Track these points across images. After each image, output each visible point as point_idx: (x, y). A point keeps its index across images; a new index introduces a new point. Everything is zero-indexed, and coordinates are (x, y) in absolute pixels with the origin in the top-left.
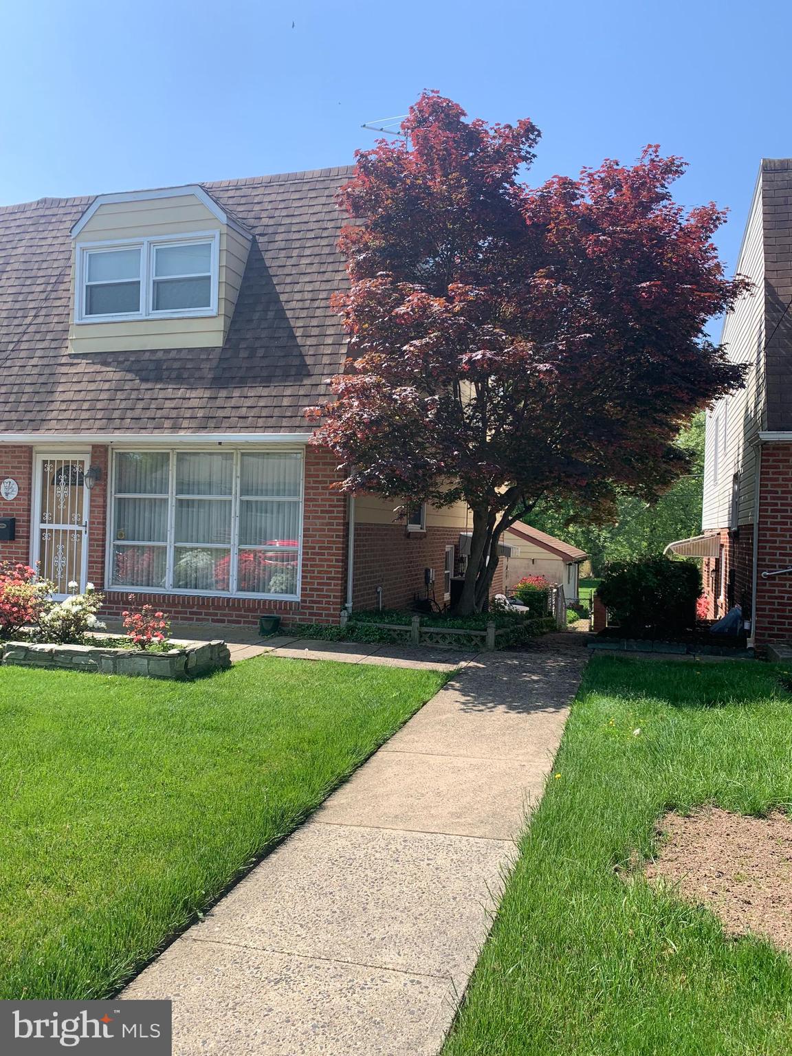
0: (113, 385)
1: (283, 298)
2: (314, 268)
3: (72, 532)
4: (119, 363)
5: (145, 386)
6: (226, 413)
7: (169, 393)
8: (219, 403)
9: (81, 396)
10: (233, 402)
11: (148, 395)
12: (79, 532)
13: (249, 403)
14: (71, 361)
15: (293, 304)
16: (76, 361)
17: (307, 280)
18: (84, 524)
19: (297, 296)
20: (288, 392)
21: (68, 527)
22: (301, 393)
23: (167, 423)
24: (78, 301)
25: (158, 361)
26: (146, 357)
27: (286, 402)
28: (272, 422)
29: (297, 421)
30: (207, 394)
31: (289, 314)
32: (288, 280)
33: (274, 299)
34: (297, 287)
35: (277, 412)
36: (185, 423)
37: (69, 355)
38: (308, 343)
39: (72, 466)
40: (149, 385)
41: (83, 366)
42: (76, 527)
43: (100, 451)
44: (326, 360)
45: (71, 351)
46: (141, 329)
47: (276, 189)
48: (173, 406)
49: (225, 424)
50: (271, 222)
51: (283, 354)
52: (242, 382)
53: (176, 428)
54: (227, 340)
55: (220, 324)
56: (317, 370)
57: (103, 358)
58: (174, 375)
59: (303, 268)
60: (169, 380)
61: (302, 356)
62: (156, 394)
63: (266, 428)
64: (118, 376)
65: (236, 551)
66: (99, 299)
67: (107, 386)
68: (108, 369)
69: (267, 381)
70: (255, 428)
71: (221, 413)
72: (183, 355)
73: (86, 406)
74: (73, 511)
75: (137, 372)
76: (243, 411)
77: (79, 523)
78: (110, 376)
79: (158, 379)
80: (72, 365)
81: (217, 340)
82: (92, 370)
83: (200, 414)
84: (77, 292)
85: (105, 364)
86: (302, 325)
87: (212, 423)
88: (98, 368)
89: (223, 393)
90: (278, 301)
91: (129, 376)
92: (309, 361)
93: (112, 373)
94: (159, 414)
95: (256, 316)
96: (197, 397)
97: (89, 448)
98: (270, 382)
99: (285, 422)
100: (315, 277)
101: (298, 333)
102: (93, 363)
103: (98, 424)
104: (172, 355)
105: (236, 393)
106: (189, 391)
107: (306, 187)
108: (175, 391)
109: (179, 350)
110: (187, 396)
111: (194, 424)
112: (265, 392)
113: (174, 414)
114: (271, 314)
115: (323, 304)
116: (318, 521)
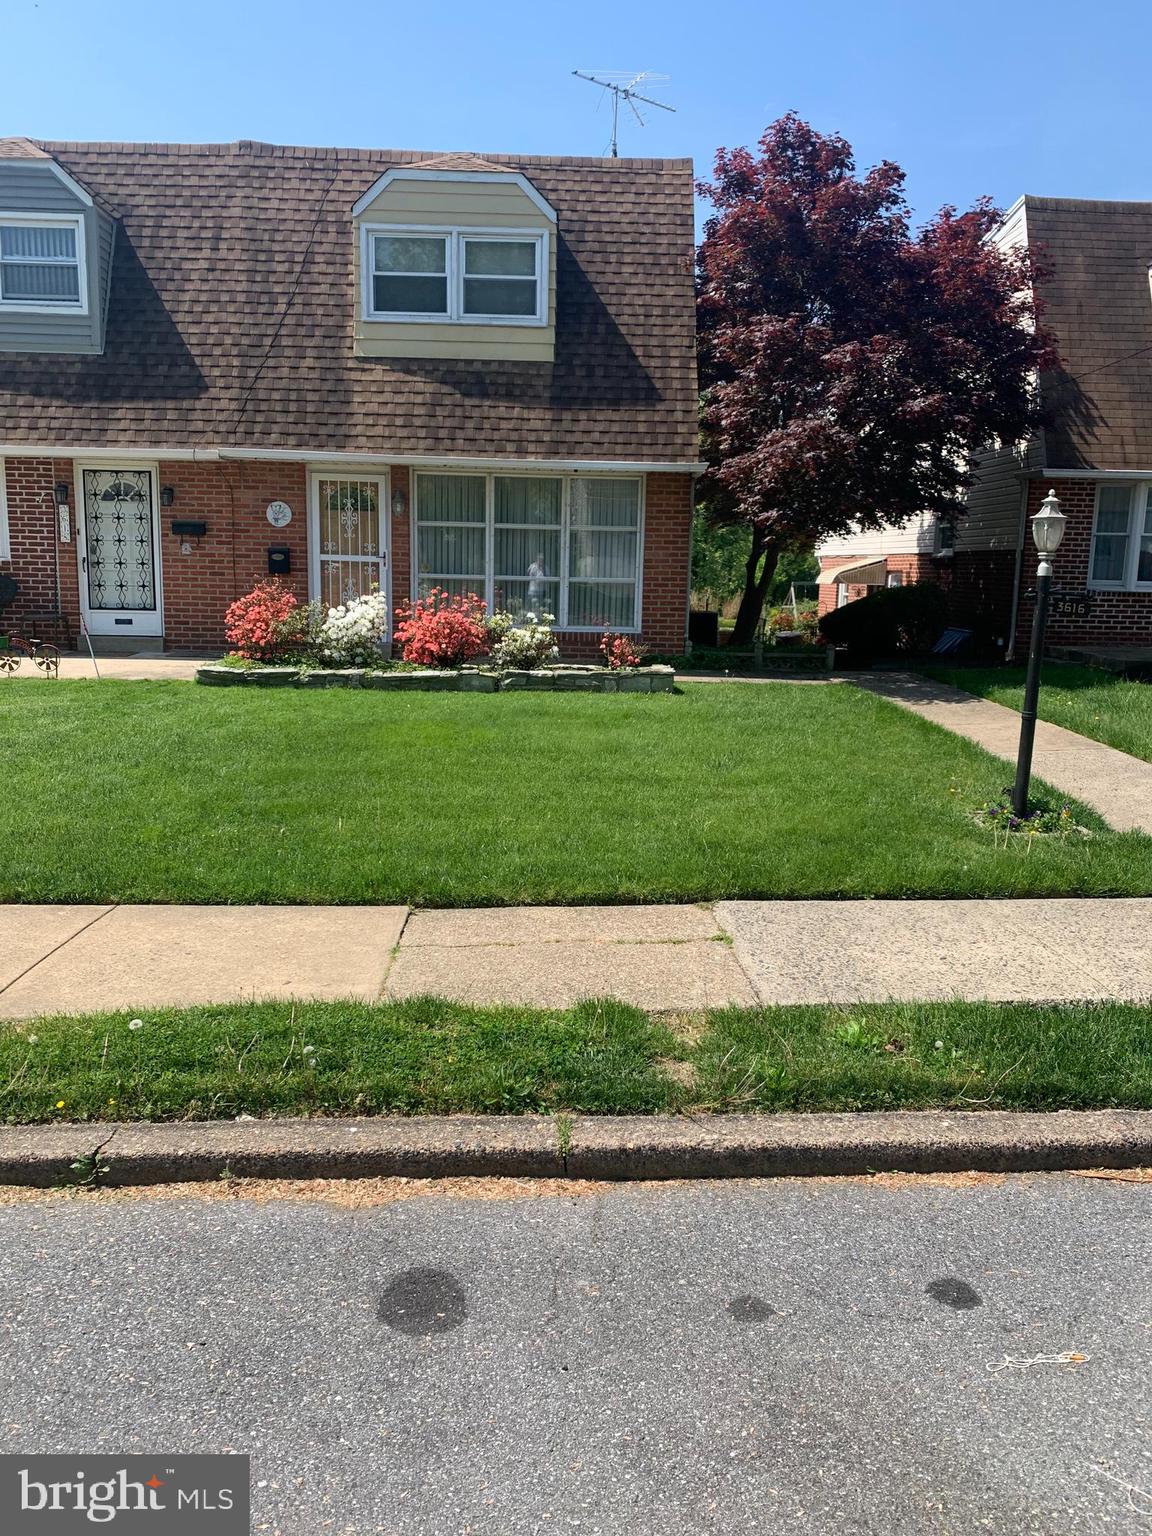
0: (428, 398)
1: (612, 310)
2: (640, 279)
3: (365, 564)
4: (428, 373)
5: (468, 402)
6: (577, 437)
7: (502, 411)
8: (566, 425)
9: (388, 409)
10: (582, 426)
11: (476, 413)
12: (376, 565)
13: (601, 427)
14: (361, 365)
15: (625, 319)
16: (367, 366)
17: (635, 292)
18: (381, 554)
19: (628, 310)
20: (642, 417)
21: (360, 559)
22: (657, 419)
23: (510, 447)
24: (364, 294)
25: (477, 374)
26: (461, 366)
27: (642, 428)
28: (631, 449)
29: (659, 449)
30: (549, 415)
31: (623, 330)
32: (612, 290)
33: (601, 311)
34: (626, 300)
35: (634, 439)
36: (531, 448)
37: (357, 358)
38: (653, 364)
39: (362, 491)
40: (475, 401)
41: (378, 373)
42: (371, 559)
43: (399, 474)
44: (676, 384)
45: (358, 352)
46: (452, 334)
47: (569, 176)
48: (510, 427)
49: (579, 449)
50: (575, 217)
51: (626, 375)
52: (586, 403)
53: (521, 452)
54: (557, 354)
55: (550, 336)
56: (669, 394)
57: (406, 365)
58: (502, 391)
59: (626, 278)
60: (497, 396)
61: (648, 378)
62: (486, 411)
63: (626, 456)
64: (430, 388)
65: (567, 584)
66: (391, 294)
67: (419, 399)
68: (415, 379)
69: (615, 403)
70: (614, 455)
71: (569, 438)
72: (508, 368)
73: (399, 421)
74: (365, 540)
75: (456, 385)
76: (596, 436)
77: (376, 554)
78: (420, 387)
79: (484, 395)
80: (363, 370)
81: (547, 354)
82: (393, 379)
83: (547, 437)
84: (363, 282)
85: (408, 372)
86: (639, 343)
87: (563, 449)
88: (402, 376)
89: (567, 416)
90: (606, 314)
91: (445, 389)
92: (658, 384)
93: (419, 382)
94: (496, 435)
95: (585, 329)
96: (538, 418)
97: (388, 469)
98: (619, 405)
99: (646, 450)
100: (644, 290)
101: (639, 352)
102: (393, 371)
103: (422, 444)
104: (494, 367)
105: (583, 416)
106: (525, 411)
107: (607, 179)
108: (510, 410)
109: (501, 363)
110: (525, 416)
111: (542, 448)
112: (615, 416)
113: (514, 436)
114: (601, 329)
115: (659, 321)
116: (661, 552)
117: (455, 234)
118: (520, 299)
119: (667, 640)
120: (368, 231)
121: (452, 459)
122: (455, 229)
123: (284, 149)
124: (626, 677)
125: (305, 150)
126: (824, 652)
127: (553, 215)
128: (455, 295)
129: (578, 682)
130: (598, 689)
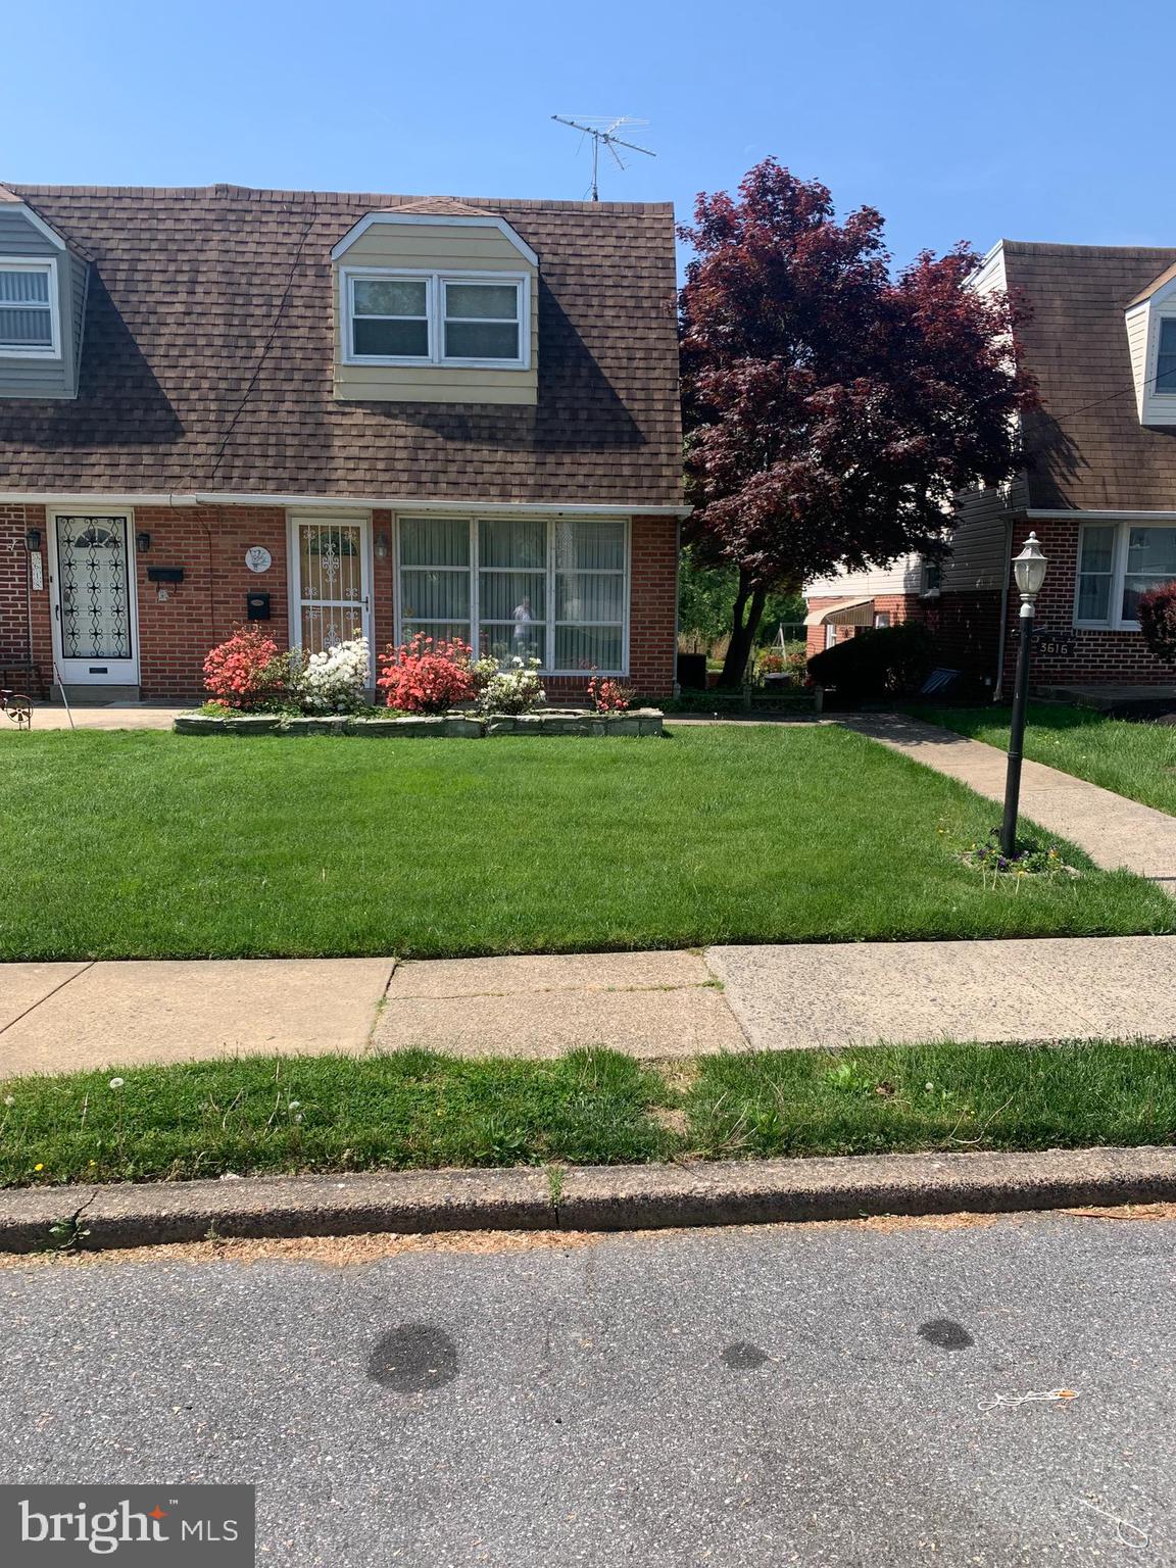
0: (410, 442)
1: (594, 353)
2: (622, 322)
3: (347, 609)
4: (409, 416)
5: (450, 445)
6: (562, 480)
7: (485, 455)
8: (549, 469)
9: (370, 453)
10: (566, 469)
11: (459, 456)
12: (358, 610)
13: (584, 470)
14: (341, 409)
15: (608, 362)
16: (347, 410)
17: (618, 335)
18: (364, 599)
19: (610, 353)
20: (626, 460)
21: (342, 604)
22: (641, 462)
23: (494, 490)
24: (343, 337)
25: (460, 417)
26: (443, 410)
27: (626, 471)
28: (616, 492)
29: (644, 492)
30: (532, 459)
31: (606, 373)
32: (595, 333)
33: (584, 353)
34: (608, 343)
35: (619, 482)
36: (516, 490)
37: (337, 402)
38: (636, 407)
39: (343, 535)
40: (459, 445)
41: (359, 416)
42: (353, 604)
43: (381, 518)
44: (660, 427)
45: (337, 395)
46: (433, 377)
47: (550, 219)
48: (494, 470)
49: (564, 493)
50: (556, 260)
51: (609, 418)
52: (570, 446)
53: (505, 496)
54: (540, 397)
55: (533, 380)
56: (653, 437)
57: (387, 409)
58: (485, 434)
59: (609, 321)
60: (480, 439)
61: (632, 421)
62: (469, 455)
63: (611, 499)
64: (411, 432)
65: (553, 627)
66: (370, 337)
67: (401, 443)
68: (397, 422)
69: (599, 446)
70: (599, 498)
71: (553, 481)
72: (490, 412)
73: (381, 465)
74: (346, 585)
75: (439, 428)
76: (581, 480)
77: (358, 599)
78: (402, 430)
79: (468, 438)
80: (344, 414)
81: (530, 398)
82: (373, 423)
83: (531, 481)
84: (343, 326)
85: (389, 415)
86: (624, 386)
87: (547, 492)
88: (383, 420)
89: (551, 459)
90: (589, 357)
91: (427, 433)
92: (642, 427)
93: (401, 426)
94: (480, 478)
95: (568, 372)
96: (521, 461)
97: (370, 513)
98: (603, 448)
99: (631, 493)
100: (627, 333)
101: (622, 395)
102: (374, 414)
103: (404, 488)
104: (477, 411)
105: (567, 459)
106: (509, 455)
107: (588, 222)
108: (493, 454)
109: (484, 406)
110: (509, 459)
111: (525, 491)
112: (600, 459)
113: (498, 479)
114: (584, 372)
115: (642, 364)
116: (647, 595)
117: (435, 277)
118: (502, 342)
119: (655, 683)
120: (347, 275)
121: (435, 503)
122: (435, 273)
123: (261, 192)
124: (614, 721)
125: (283, 194)
126: (813, 694)
127: (534, 259)
128: (436, 339)
129: (566, 727)
130: (586, 734)
